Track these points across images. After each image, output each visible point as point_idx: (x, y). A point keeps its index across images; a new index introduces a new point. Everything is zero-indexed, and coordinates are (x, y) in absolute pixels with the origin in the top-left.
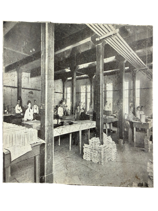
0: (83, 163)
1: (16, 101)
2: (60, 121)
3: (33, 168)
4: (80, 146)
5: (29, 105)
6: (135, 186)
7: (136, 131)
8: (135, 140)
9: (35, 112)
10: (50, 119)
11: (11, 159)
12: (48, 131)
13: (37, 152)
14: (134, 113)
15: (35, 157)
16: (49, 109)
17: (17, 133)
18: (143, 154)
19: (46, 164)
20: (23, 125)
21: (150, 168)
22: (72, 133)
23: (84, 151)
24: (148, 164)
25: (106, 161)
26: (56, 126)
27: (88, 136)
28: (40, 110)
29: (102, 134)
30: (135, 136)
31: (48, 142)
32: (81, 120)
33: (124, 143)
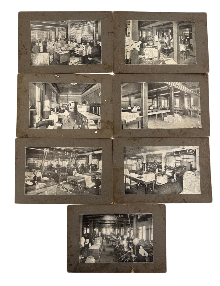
0: (164, 122)
1: (128, 106)
2: (151, 111)
3: (138, 124)
4: (162, 117)
5: (135, 107)
6: (192, 127)
7: (192, 112)
8: (191, 115)
9: (138, 108)
10: (146, 110)
11: (126, 122)
12: (145, 114)
13: (139, 120)
14: (191, 107)
15: (138, 121)
16: (145, 108)
17: (128, 115)
18: (196, 119)
19: (144, 123)
20: (132, 112)
21: (200, 122)
22: (158, 114)
23: (164, 119)
24: (199, 121)
25: (176, 121)
26: (149, 112)
27: (166, 114)
28: (140, 108)
29: (174, 114)
30: (191, 114)
31: (145, 117)
32: (162, 110)
33: (186, 116)
